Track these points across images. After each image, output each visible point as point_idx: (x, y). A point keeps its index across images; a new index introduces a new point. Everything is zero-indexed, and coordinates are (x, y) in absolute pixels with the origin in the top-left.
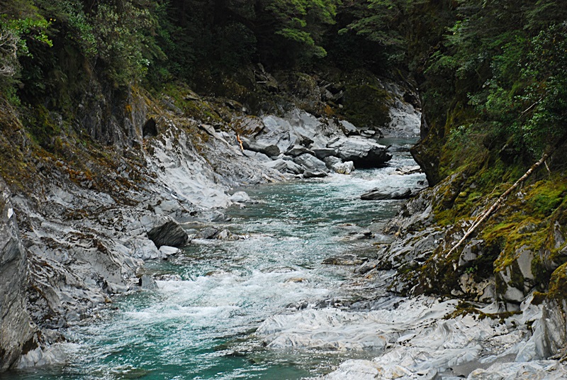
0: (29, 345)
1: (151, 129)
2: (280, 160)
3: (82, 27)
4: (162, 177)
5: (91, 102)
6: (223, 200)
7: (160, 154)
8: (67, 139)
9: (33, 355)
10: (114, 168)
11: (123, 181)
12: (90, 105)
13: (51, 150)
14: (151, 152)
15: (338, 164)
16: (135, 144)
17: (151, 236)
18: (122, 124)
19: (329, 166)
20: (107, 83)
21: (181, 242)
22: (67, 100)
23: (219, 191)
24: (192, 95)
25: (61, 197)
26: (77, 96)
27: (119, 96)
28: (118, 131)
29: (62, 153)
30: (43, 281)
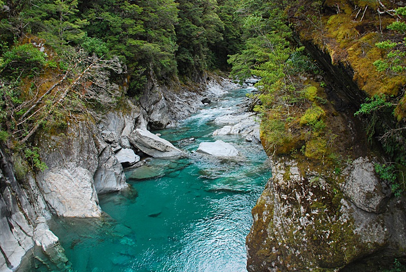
0: (168, 123)
1: (208, 79)
2: (237, 84)
3: (191, 60)
4: (209, 89)
5: (195, 74)
6: (222, 93)
7: (210, 84)
8: (189, 82)
9: (169, 125)
10: (199, 87)
11: (201, 90)
12: (195, 75)
13: (186, 84)
14: (208, 84)
15: (250, 84)
16: (205, 83)
17: (202, 101)
18: (202, 78)
19: (248, 85)
20: (198, 70)
21: (209, 102)
22: (190, 74)
23: (222, 91)
24: (220, 71)
25: (186, 94)
26: (192, 73)
27: (201, 73)
28: (201, 80)
29: (188, 85)
30: (175, 111)
